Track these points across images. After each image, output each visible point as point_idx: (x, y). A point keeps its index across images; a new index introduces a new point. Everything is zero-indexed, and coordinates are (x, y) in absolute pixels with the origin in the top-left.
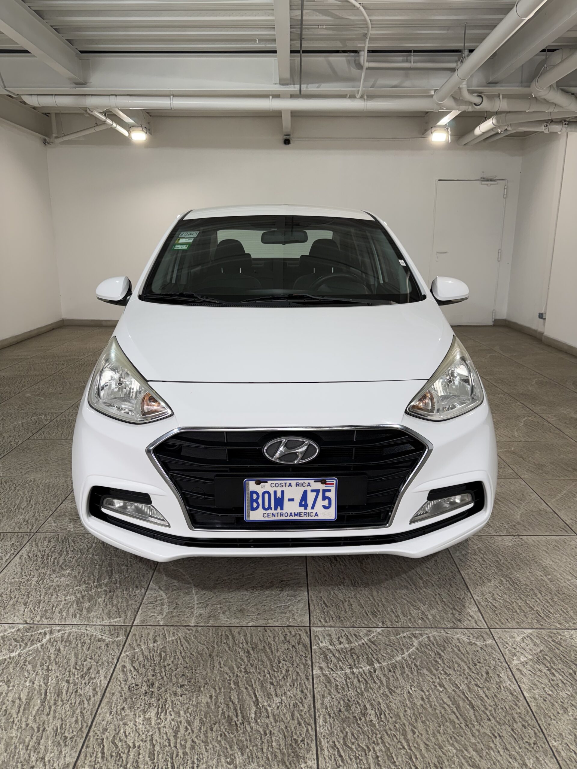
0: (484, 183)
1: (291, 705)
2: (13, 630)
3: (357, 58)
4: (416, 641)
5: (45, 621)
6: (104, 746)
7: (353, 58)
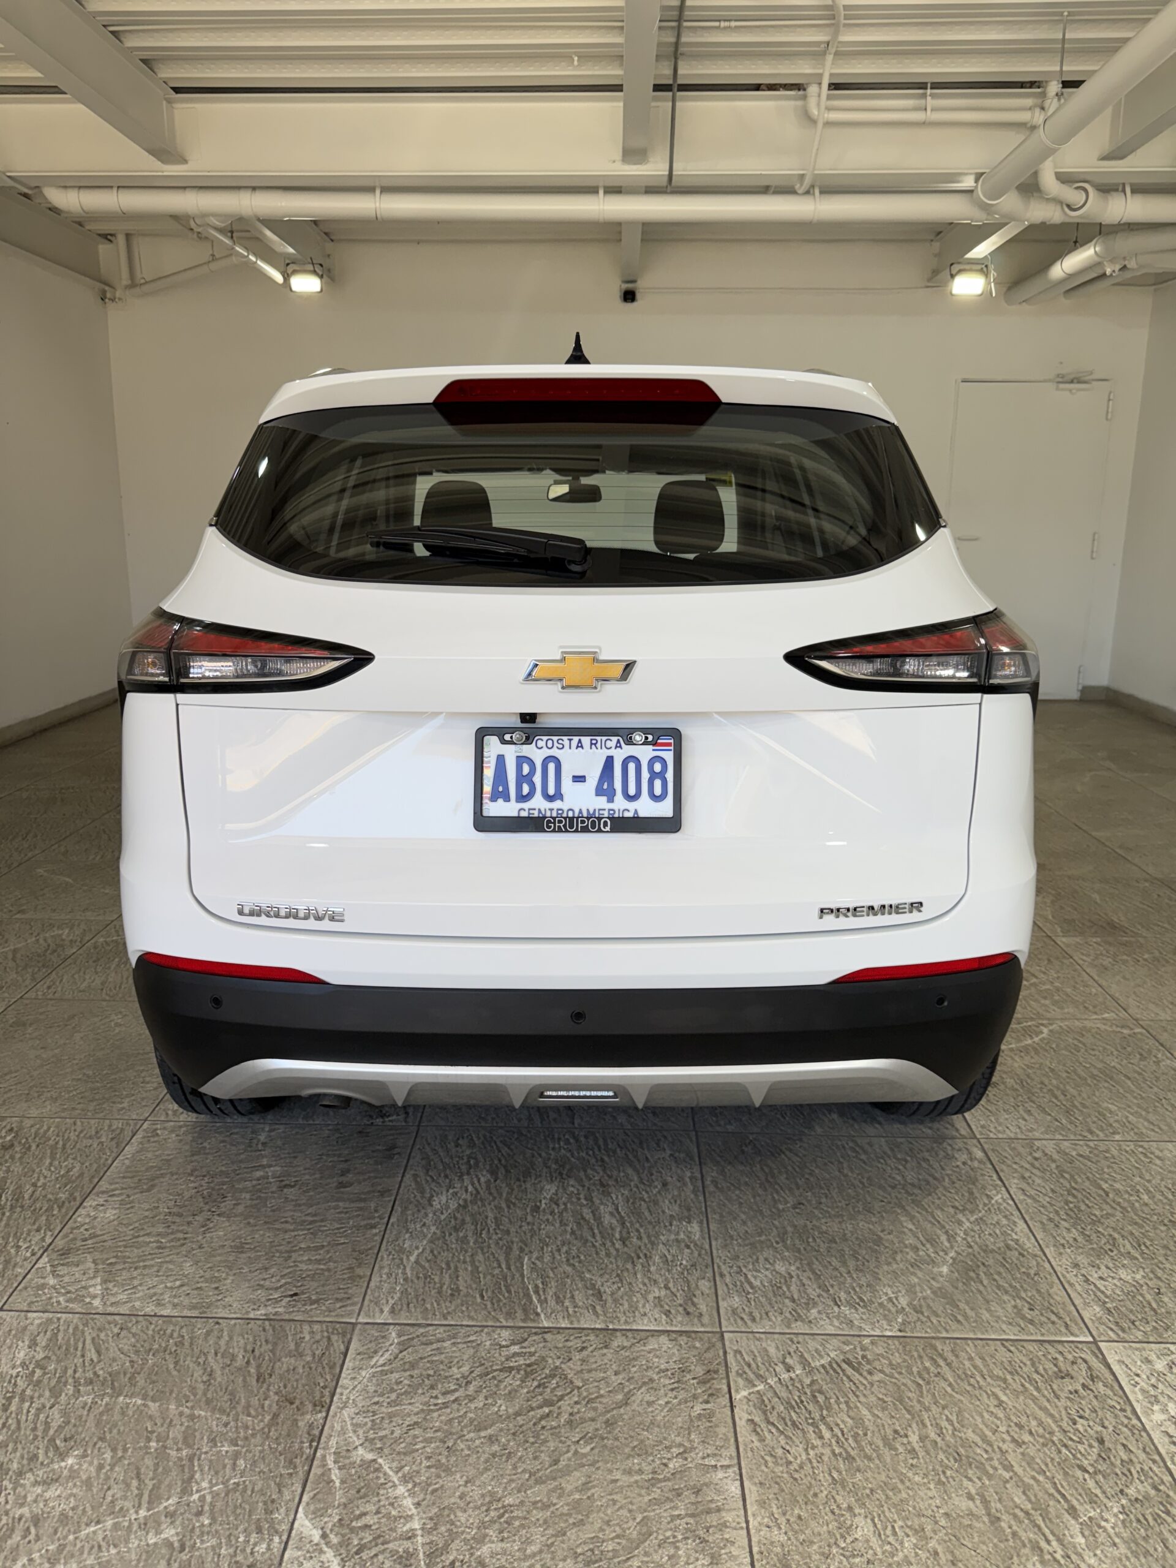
0: (1062, 386)
3: (800, 103)
7: (792, 103)
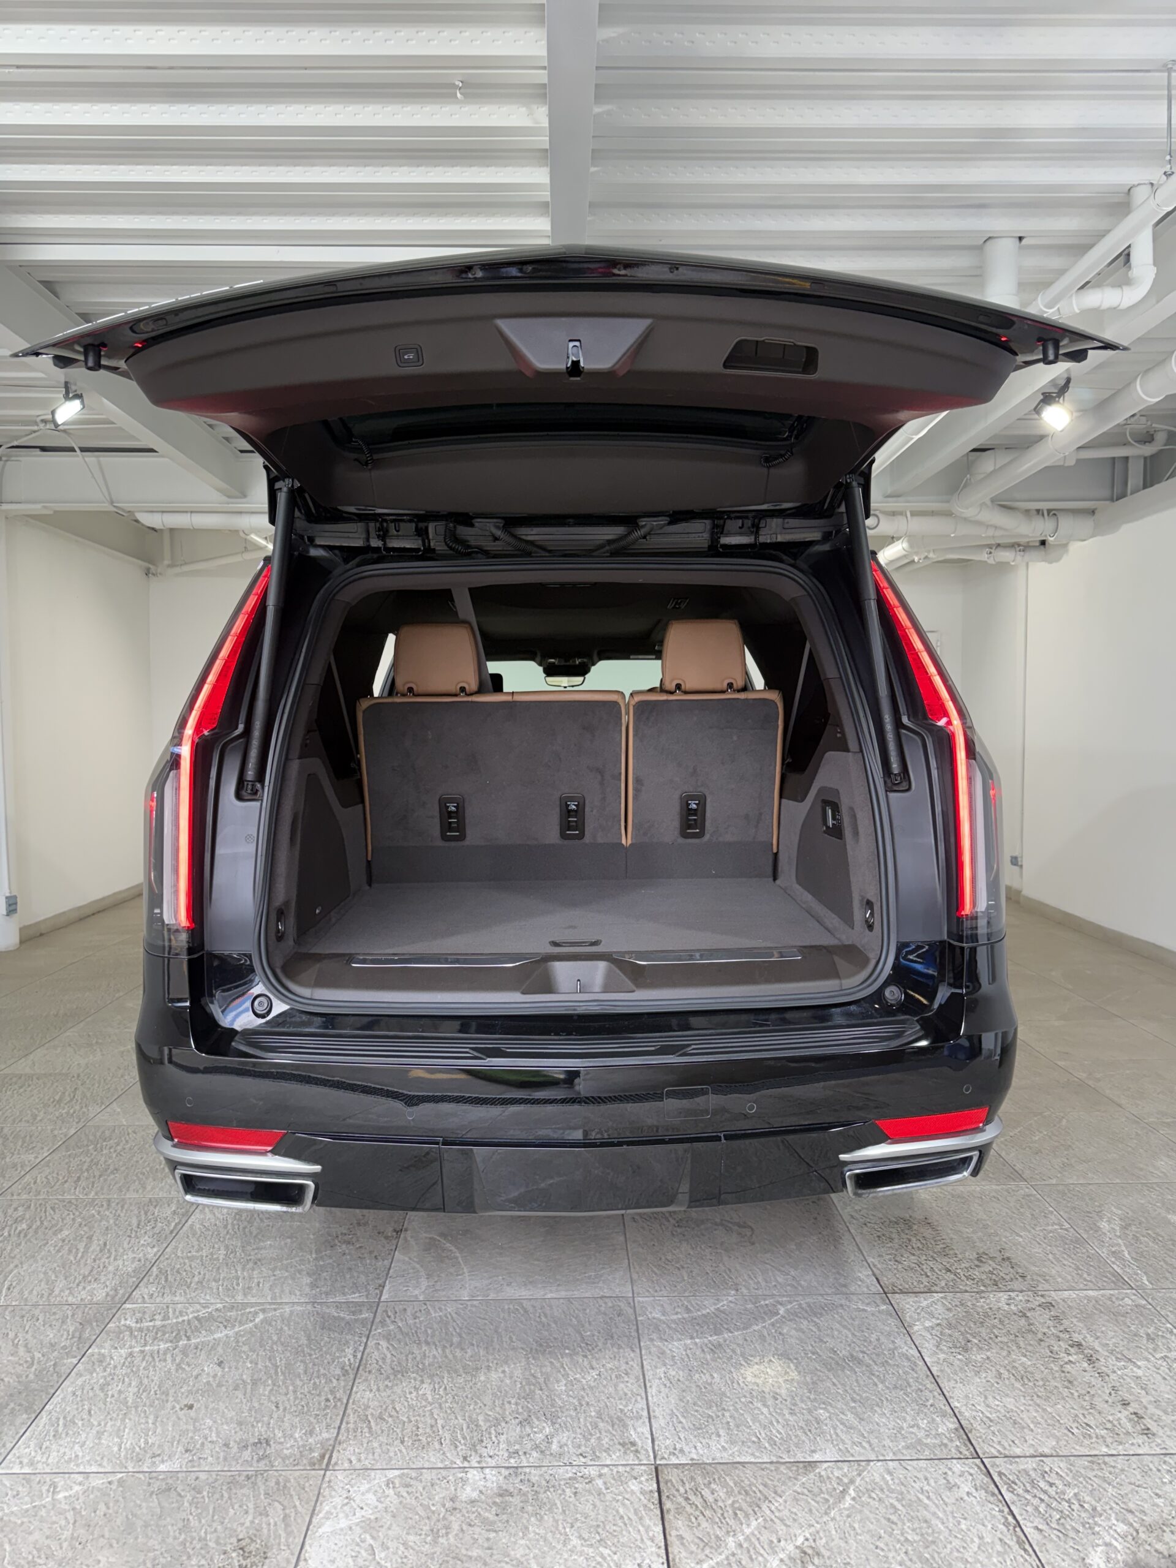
1: (613, 1377)
2: (210, 1310)
4: (783, 1309)
5: (253, 1300)
6: (369, 1421)
